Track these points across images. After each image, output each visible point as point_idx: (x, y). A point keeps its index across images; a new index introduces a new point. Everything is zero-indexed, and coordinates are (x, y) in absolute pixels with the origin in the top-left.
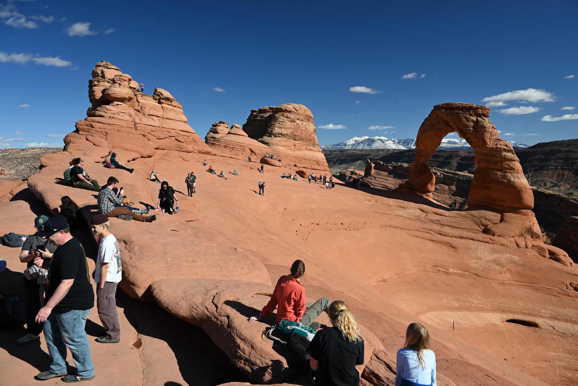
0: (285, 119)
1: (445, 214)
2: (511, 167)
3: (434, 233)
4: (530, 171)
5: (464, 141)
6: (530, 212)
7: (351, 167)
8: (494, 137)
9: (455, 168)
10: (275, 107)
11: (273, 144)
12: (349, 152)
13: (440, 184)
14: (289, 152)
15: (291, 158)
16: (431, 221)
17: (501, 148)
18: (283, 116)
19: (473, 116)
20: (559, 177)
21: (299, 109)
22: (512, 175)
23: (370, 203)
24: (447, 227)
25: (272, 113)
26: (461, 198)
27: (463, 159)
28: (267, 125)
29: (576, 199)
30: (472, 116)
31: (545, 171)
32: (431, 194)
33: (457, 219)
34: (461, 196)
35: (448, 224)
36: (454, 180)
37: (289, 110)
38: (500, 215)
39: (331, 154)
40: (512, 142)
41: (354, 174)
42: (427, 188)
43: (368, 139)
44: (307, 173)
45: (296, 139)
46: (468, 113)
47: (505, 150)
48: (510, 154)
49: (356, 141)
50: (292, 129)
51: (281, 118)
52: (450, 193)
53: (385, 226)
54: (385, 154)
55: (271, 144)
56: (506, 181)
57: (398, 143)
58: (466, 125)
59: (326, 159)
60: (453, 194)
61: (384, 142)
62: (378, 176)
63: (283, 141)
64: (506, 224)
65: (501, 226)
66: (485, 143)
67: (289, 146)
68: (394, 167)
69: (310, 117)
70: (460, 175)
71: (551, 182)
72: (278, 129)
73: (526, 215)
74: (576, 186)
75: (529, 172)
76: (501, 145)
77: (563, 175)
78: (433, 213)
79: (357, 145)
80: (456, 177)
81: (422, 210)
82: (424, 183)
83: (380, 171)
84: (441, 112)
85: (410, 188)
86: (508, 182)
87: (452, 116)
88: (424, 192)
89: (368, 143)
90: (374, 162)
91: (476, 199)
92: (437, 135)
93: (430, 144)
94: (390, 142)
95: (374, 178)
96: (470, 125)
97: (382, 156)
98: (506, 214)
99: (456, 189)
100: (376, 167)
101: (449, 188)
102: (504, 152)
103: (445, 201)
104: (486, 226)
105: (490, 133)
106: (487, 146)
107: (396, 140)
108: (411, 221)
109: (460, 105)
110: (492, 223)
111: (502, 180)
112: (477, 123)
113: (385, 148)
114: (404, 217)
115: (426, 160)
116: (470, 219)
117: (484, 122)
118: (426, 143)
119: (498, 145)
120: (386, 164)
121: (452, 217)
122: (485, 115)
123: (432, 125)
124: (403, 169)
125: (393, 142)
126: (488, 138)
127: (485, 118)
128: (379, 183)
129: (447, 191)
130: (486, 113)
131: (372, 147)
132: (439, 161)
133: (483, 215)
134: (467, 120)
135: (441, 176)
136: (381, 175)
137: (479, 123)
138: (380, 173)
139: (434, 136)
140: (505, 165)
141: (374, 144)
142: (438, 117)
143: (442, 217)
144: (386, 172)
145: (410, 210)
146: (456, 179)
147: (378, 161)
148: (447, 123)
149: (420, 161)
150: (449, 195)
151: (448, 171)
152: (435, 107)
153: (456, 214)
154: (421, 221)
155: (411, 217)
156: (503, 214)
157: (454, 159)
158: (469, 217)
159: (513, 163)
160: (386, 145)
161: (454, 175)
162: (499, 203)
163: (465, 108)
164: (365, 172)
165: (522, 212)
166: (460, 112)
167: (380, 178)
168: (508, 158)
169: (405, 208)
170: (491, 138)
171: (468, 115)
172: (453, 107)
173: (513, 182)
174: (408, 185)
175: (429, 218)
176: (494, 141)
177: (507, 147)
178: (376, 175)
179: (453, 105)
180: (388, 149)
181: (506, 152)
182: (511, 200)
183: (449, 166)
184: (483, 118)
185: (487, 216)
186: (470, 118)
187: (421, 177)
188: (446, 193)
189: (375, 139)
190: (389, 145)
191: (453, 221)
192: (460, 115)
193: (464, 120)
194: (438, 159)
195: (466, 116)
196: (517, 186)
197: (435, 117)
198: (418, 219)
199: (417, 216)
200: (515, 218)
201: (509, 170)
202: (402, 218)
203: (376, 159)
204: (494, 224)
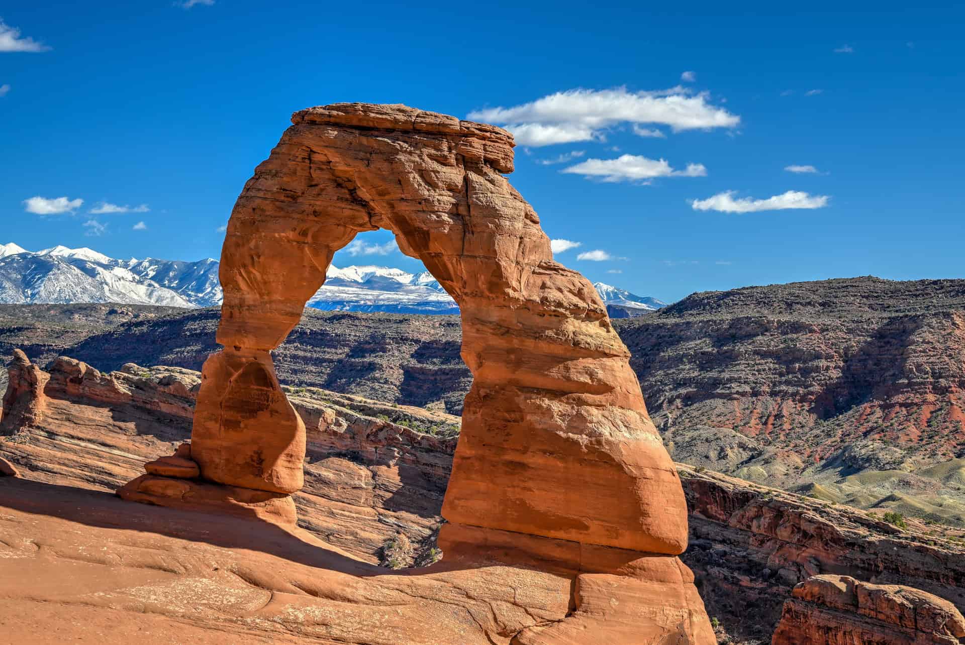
1: (348, 592)
2: (599, 380)
4: (671, 401)
5: (427, 278)
6: (676, 568)
8: (534, 258)
9: (394, 392)
13: (336, 460)
16: (294, 627)
17: (559, 304)
19: (452, 166)
20: (765, 424)
22: (606, 413)
23: (7, 554)
26: (422, 516)
27: (425, 351)
29: (825, 506)
30: (445, 164)
31: (718, 402)
32: (288, 504)
33: (400, 609)
34: (423, 512)
36: (391, 442)
38: (570, 581)
40: (605, 287)
42: (272, 475)
43: (21, 255)
46: (433, 152)
47: (576, 311)
48: (593, 328)
52: (379, 496)
54: (98, 326)
56: (583, 439)
57: (159, 278)
58: (427, 200)
60: (390, 499)
61: (92, 273)
62: (68, 428)
64: (592, 624)
65: (574, 632)
66: (497, 280)
68: (140, 386)
70: (416, 420)
71: (742, 446)
73: (661, 581)
74: (821, 458)
75: (665, 405)
76: (560, 290)
77: (779, 416)
78: (299, 587)
80: (397, 430)
81: (250, 577)
82: (259, 454)
83: (74, 402)
84: (324, 141)
85: (200, 479)
86: (591, 442)
87: (368, 160)
88: (262, 491)
89: (19, 277)
90: (51, 363)
91: (473, 521)
92: (309, 239)
93: (281, 279)
94: (120, 275)
95: (46, 435)
96: (438, 200)
97: (84, 334)
98: (587, 581)
99: (399, 478)
100: (57, 386)
101: (373, 478)
102: (572, 319)
103: (357, 533)
104: (516, 636)
105: (519, 240)
106: (508, 295)
107: (145, 264)
108: (200, 633)
109: (398, 117)
110: (539, 620)
111: (571, 435)
112: (467, 196)
113: (101, 298)
114: (172, 615)
115: (264, 350)
116: (454, 606)
117: (492, 193)
118: (263, 273)
119: (549, 290)
120: (104, 373)
121: (380, 603)
122: (493, 164)
123: (288, 197)
124: (175, 396)
125: (135, 276)
126: (511, 257)
127: (496, 176)
128: (68, 460)
129: (367, 489)
130: (500, 155)
131: (40, 296)
132: (331, 361)
133: (504, 589)
134: (427, 183)
135: (340, 425)
136: (82, 422)
137: (474, 196)
138: (75, 416)
139: (298, 242)
140: (579, 373)
141: (49, 279)
142: (310, 159)
143: (339, 605)
144: (101, 410)
145: (196, 581)
146: (398, 436)
147: (66, 358)
148: (349, 190)
149: (240, 357)
150: (373, 507)
151: (365, 402)
152: (298, 119)
153: (396, 587)
154: (249, 629)
155: (200, 613)
156: (577, 580)
157: (391, 353)
158: (447, 601)
159: (605, 365)
160: (104, 286)
161: (391, 421)
162: (561, 534)
163: (418, 132)
164: (7, 411)
165: (649, 569)
166: (398, 147)
167: (73, 437)
168: (588, 344)
169: (175, 572)
170: (520, 259)
171: (432, 159)
172: (373, 122)
173: (609, 443)
174: (187, 468)
175: (281, 612)
176: (534, 272)
177: (583, 299)
178: (56, 421)
179: (372, 115)
180: (113, 305)
181: (580, 321)
182: (603, 521)
183: (373, 382)
184: (487, 175)
185: (517, 592)
186: (438, 172)
187: (246, 426)
188: (360, 498)
189: (51, 257)
190: (114, 286)
191: (383, 620)
192: (402, 157)
193: (414, 178)
194: (328, 353)
195: (424, 165)
196: (624, 458)
197: (297, 160)
198: (235, 622)
199: (232, 606)
200: (623, 593)
201: (592, 394)
202: (163, 618)
203: (56, 351)
204: (547, 625)
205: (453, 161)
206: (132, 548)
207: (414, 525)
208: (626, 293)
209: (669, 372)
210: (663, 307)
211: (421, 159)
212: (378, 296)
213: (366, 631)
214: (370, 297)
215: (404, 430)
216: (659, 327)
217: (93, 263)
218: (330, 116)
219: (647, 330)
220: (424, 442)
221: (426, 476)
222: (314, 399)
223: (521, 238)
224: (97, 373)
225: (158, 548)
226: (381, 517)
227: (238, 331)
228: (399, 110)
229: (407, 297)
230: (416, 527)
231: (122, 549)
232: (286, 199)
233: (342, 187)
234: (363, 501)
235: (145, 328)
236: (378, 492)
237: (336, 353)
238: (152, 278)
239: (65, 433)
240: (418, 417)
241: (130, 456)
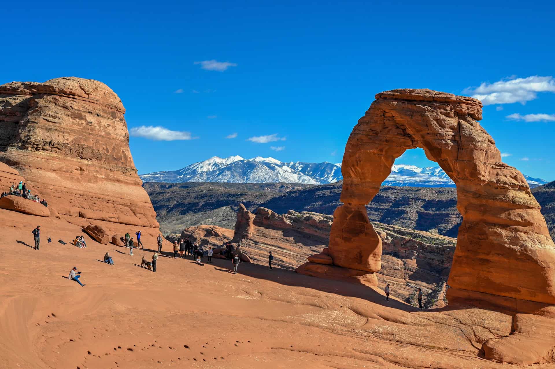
0: (62, 111)
1: (403, 319)
2: (526, 220)
3: (384, 362)
7: (206, 220)
8: (493, 161)
9: (413, 224)
10: (37, 84)
11: (31, 165)
12: (202, 187)
14: (68, 184)
15: (72, 198)
16: (378, 335)
17: (505, 183)
18: (56, 104)
19: (452, 117)
21: (91, 90)
22: (529, 236)
23: (247, 297)
24: (409, 347)
25: (28, 97)
26: (428, 283)
27: (428, 204)
28: (17, 123)
30: (449, 116)
32: (374, 277)
33: (428, 328)
35: (411, 340)
36: (413, 248)
37: (68, 91)
38: (511, 317)
39: (163, 193)
41: (212, 235)
42: (367, 263)
43: (242, 161)
44: (107, 232)
45: (84, 156)
46: (443, 111)
47: (514, 186)
48: (522, 194)
49: (215, 165)
50: (75, 133)
51: (52, 110)
52: (407, 273)
53: (282, 348)
55: (24, 165)
56: (518, 248)
57: (303, 171)
58: (440, 134)
59: (153, 203)
60: (413, 275)
61: (273, 169)
62: (263, 240)
63: (53, 158)
64: (523, 339)
65: (514, 342)
66: (475, 172)
67: (67, 171)
68: (296, 221)
69: (118, 110)
70: (425, 237)
72: (44, 131)
76: (505, 176)
78: (380, 316)
79: (219, 175)
80: (416, 242)
81: (357, 311)
82: (360, 253)
83: (266, 228)
84: (391, 107)
85: (333, 265)
86: (522, 250)
87: (412, 115)
88: (361, 270)
89: (241, 171)
90: (255, 210)
91: (463, 287)
92: (384, 153)
93: (370, 171)
94: (286, 170)
95: (254, 243)
96: (446, 134)
97: (270, 197)
98: (520, 317)
99: (416, 265)
100: (258, 220)
101: (404, 265)
102: (512, 190)
103: (396, 291)
104: (485, 343)
105: (485, 152)
106: (480, 178)
107: (297, 164)
108: (334, 336)
109: (426, 95)
110: (496, 335)
111: (511, 246)
112: (459, 131)
113: (277, 180)
114: (321, 327)
115: (362, 205)
116: (454, 327)
117: (472, 130)
118: (362, 169)
119: (500, 176)
120: (279, 215)
121: (418, 325)
122: (473, 116)
123: (374, 133)
124: (311, 225)
125: (292, 170)
126: (482, 161)
127: (474, 122)
128: (264, 254)
129: (401, 270)
130: (475, 112)
131: (250, 180)
132: (383, 209)
133: (479, 320)
134: (440, 125)
135: (388, 240)
136: (269, 237)
137: (463, 131)
138: (266, 234)
139: (378, 154)
140: (516, 216)
141: (254, 172)
142: (384, 115)
143: (399, 326)
144: (278, 231)
145: (332, 312)
146: (416, 245)
147: (262, 208)
148: (403, 130)
149: (351, 208)
150: (404, 279)
151: (400, 229)
152: (378, 97)
153: (426, 317)
154: (357, 335)
155: (334, 327)
156: (515, 317)
157: (412, 206)
158: (451, 325)
159: (529, 213)
160: (279, 174)
161: (413, 238)
162: (507, 294)
163: (436, 101)
164: (236, 232)
165: (552, 312)
166: (426, 109)
167: (265, 244)
168: (520, 202)
169: (322, 308)
170: (486, 161)
171: (442, 114)
172: (414, 97)
173: (530, 250)
174: (327, 259)
175: (372, 328)
176: (492, 168)
177: (517, 181)
178: (258, 237)
179: (414, 94)
180: (283, 183)
181: (516, 191)
182: (529, 288)
183: (403, 220)
184: (469, 121)
185: (485, 322)
186: (446, 120)
187: (354, 241)
188: (398, 274)
189: (255, 162)
190: (283, 175)
191: (420, 333)
192: (428, 114)
193: (434, 123)
194: (382, 206)
195: (438, 117)
196: (538, 258)
197: (378, 116)
198: (351, 332)
199: (348, 324)
200: (538, 323)
201: (522, 226)
202: (317, 329)
203: (257, 205)
204: (500, 338)
205: (453, 115)
206: (302, 296)
207: (424, 288)
208: (527, 177)
209: (550, 215)
210: (546, 183)
211: (437, 114)
212: (406, 178)
213: (412, 338)
214: (402, 179)
215: (419, 242)
216: (544, 193)
217: (274, 164)
218: (393, 95)
219: (538, 195)
220: (429, 248)
221: (430, 264)
222: (376, 227)
223: (486, 151)
224: (276, 214)
225: (315, 296)
226: (408, 283)
227: (351, 196)
228: (426, 91)
229: (419, 179)
230: (425, 289)
231: (298, 296)
232: (373, 134)
233: (400, 128)
234: (399, 275)
235: (297, 194)
236: (406, 271)
237: (385, 205)
238: (300, 171)
239: (262, 242)
240: (425, 236)
241: (292, 253)
